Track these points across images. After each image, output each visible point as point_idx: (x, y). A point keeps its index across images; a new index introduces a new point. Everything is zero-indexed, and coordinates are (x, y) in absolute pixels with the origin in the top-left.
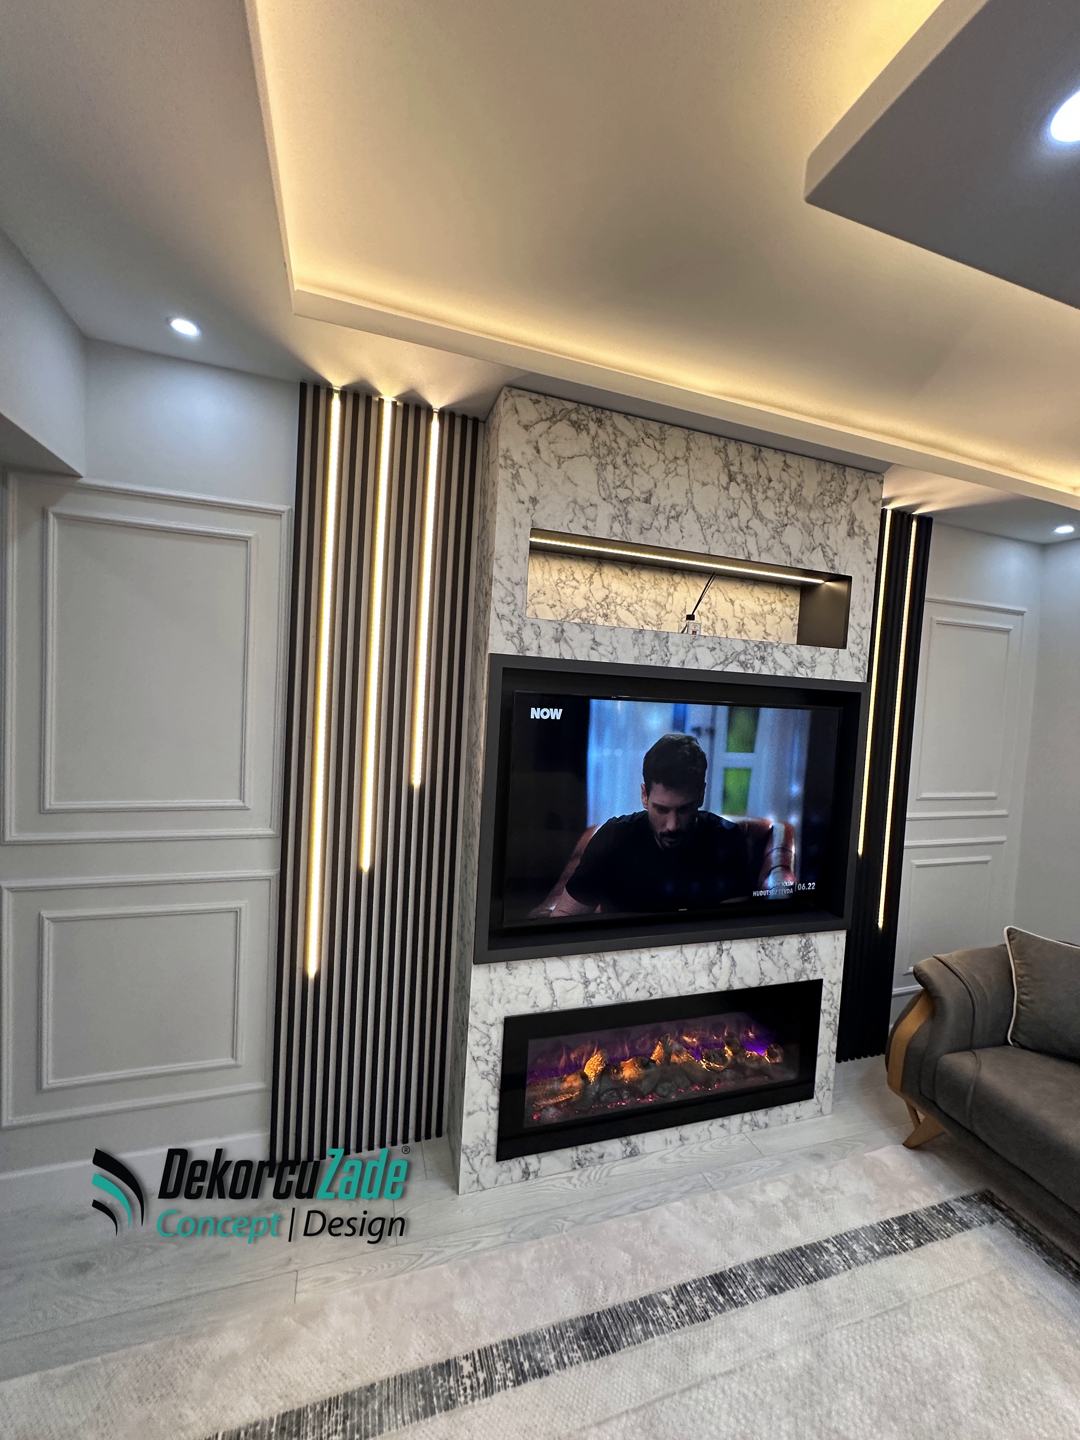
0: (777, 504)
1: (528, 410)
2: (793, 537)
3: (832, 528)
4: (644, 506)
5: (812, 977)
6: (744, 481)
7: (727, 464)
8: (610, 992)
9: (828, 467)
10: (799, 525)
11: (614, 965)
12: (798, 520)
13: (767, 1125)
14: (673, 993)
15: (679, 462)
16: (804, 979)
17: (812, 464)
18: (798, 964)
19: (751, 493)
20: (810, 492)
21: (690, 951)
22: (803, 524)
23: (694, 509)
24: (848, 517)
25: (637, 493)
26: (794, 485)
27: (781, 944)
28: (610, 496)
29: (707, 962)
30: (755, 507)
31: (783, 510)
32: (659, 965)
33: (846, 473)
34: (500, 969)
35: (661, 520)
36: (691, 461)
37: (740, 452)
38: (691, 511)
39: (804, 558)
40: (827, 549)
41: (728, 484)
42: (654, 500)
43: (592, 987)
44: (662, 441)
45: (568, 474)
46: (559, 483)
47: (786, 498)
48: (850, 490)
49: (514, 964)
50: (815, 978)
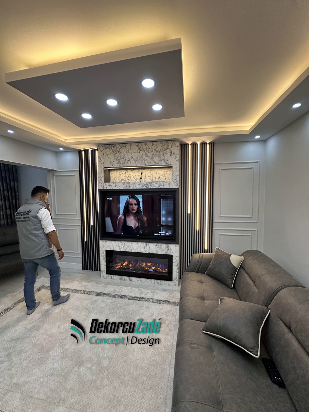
0: (151, 153)
1: (101, 148)
2: (156, 159)
3: (166, 155)
4: (123, 160)
5: (170, 254)
6: (143, 150)
7: (139, 148)
8: (124, 249)
9: (164, 142)
10: (157, 156)
11: (124, 244)
12: (157, 155)
13: (161, 284)
14: (136, 251)
15: (129, 150)
16: (168, 254)
17: (159, 143)
18: (166, 250)
19: (145, 152)
20: (159, 148)
21: (139, 244)
22: (158, 156)
23: (133, 158)
24: (170, 152)
25: (121, 158)
26: (155, 148)
27: (161, 245)
28: (116, 159)
29: (143, 247)
30: (146, 155)
31: (153, 154)
32: (133, 245)
33: (169, 142)
34: (104, 242)
35: (126, 161)
36: (131, 149)
37: (142, 145)
38: (132, 158)
39: (159, 163)
40: (165, 160)
41: (140, 152)
42: (125, 158)
43: (120, 247)
44: (125, 147)
45: (109, 157)
46: (107, 159)
47: (153, 151)
48: (170, 146)
49: (107, 241)
50: (171, 254)
